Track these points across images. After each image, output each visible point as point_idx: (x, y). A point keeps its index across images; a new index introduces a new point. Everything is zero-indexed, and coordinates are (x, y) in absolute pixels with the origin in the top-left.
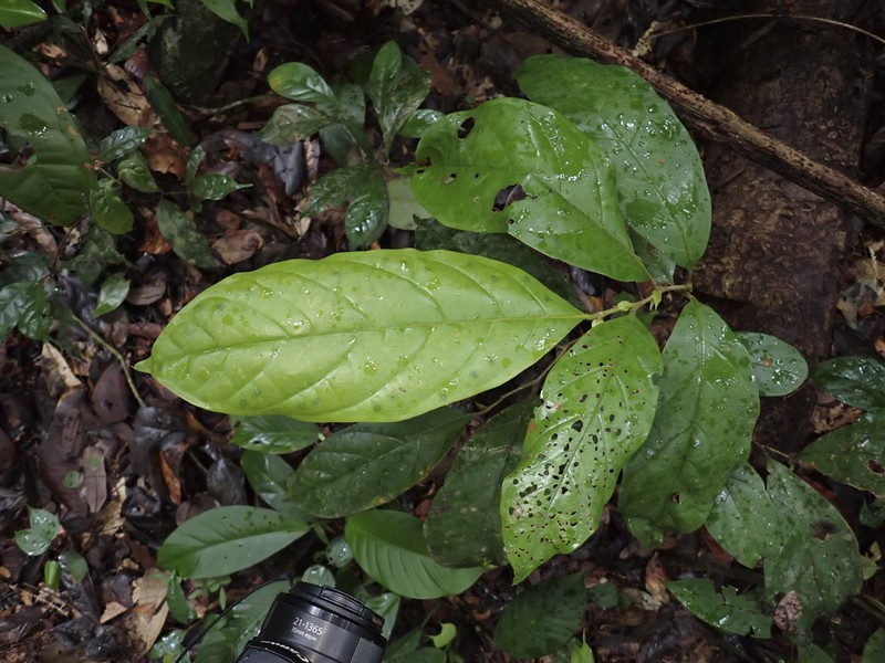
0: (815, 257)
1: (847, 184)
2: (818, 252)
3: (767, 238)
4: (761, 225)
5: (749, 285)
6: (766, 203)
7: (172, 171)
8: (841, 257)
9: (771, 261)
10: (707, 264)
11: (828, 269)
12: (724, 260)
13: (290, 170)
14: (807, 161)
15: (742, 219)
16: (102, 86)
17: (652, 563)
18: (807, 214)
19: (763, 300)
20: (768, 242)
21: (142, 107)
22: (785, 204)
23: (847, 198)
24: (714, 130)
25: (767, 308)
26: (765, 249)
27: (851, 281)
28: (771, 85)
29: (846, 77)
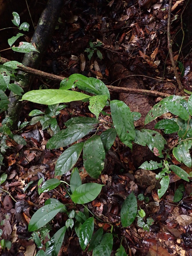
6: (135, 107)
7: (12, 146)
13: (38, 137)
14: (128, 89)
17: (153, 193)
18: (143, 106)
22: (138, 106)
23: (138, 92)
24: (110, 89)
29: (138, 83)
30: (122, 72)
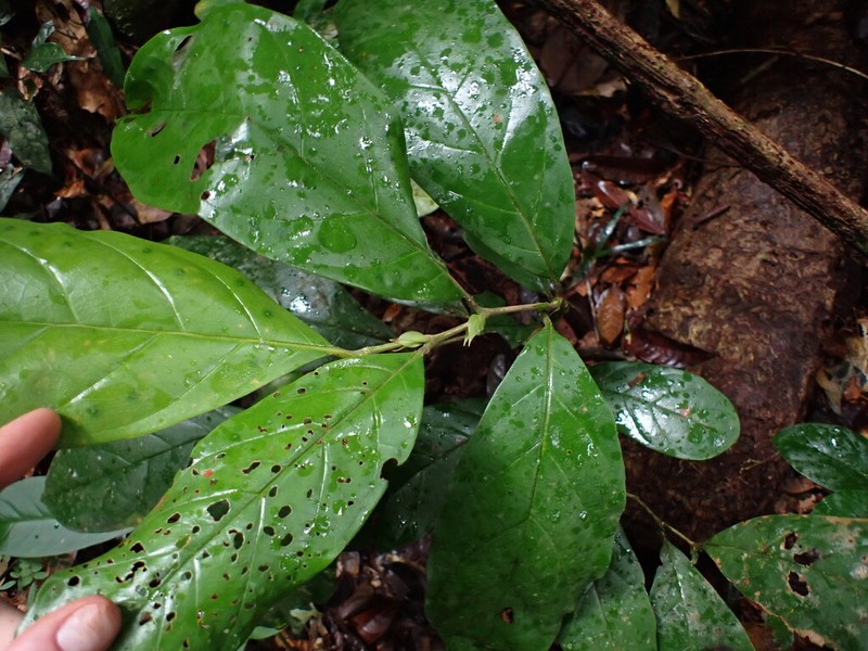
0: (797, 312)
1: (834, 195)
2: (800, 307)
3: (745, 284)
4: (740, 268)
5: (719, 334)
6: (749, 245)
7: (101, 112)
8: (827, 317)
9: (746, 310)
10: (675, 306)
11: (810, 328)
12: (694, 304)
14: (787, 157)
15: (720, 260)
16: (41, 9)
18: (793, 263)
19: (732, 353)
20: (746, 288)
21: (79, 37)
22: (770, 249)
23: (832, 213)
25: (735, 362)
26: (741, 295)
27: (839, 360)
28: (768, 122)
29: (849, 126)
30: (810, 20)
